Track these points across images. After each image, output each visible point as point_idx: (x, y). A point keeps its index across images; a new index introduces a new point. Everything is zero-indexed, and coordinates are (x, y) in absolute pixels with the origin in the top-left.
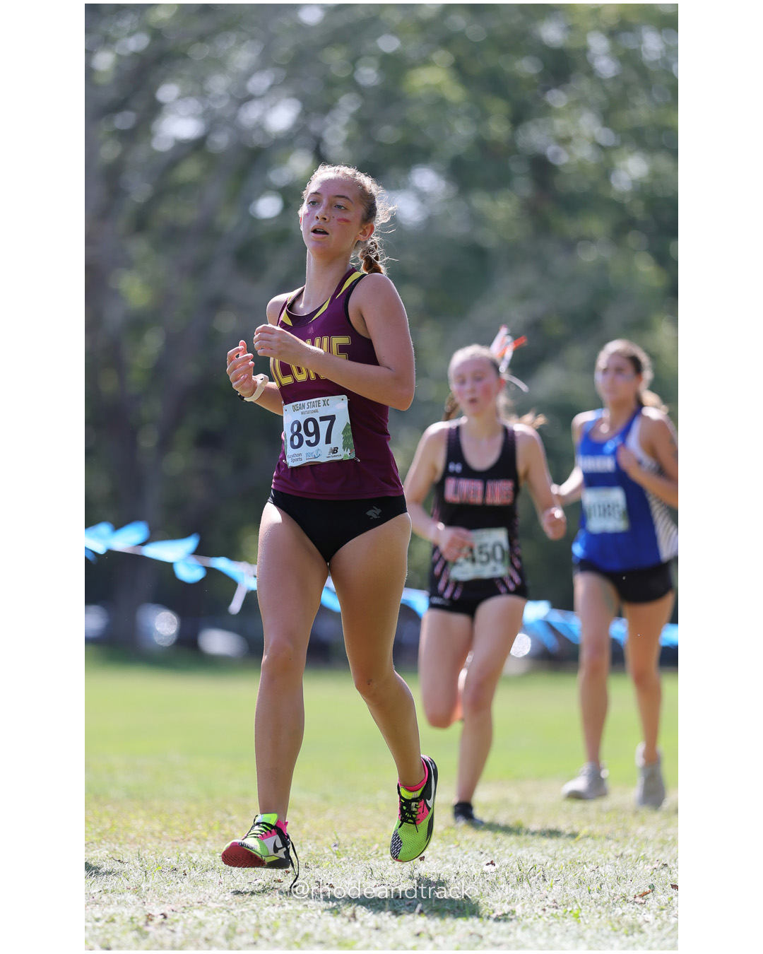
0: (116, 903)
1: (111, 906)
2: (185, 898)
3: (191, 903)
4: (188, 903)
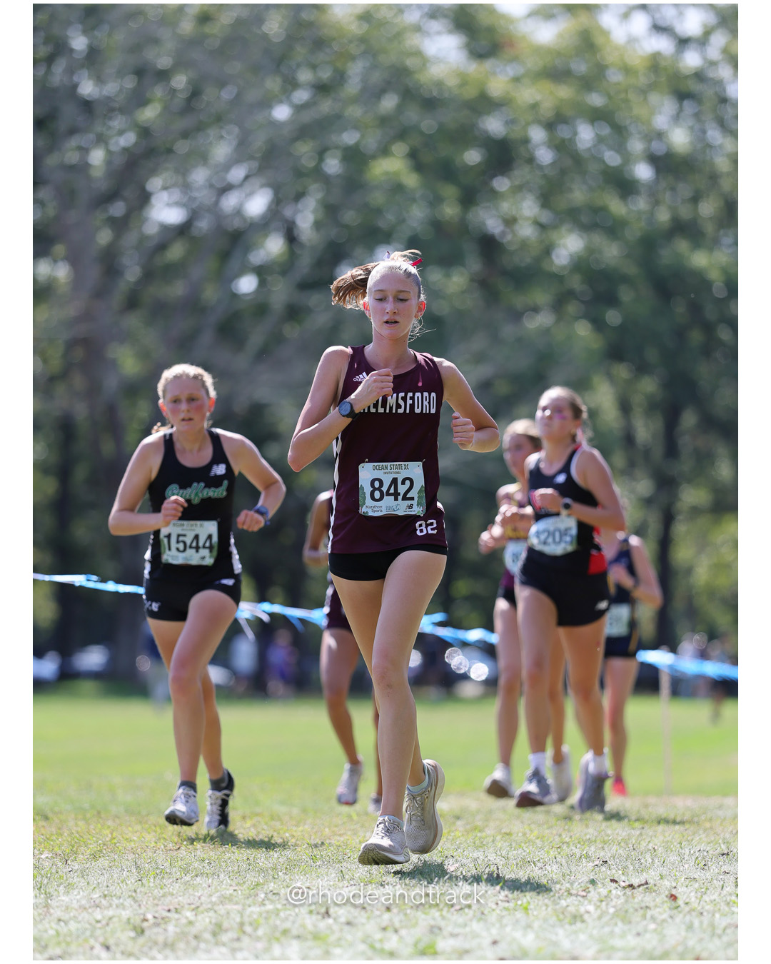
0: (114, 906)
1: (111, 909)
2: (176, 900)
3: (182, 904)
4: (179, 904)
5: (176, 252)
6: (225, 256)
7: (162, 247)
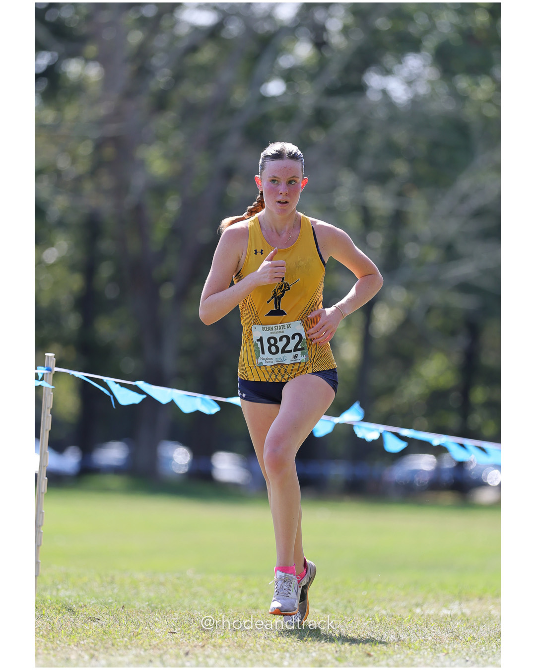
5: (206, 55)
6: (255, 58)
7: (193, 49)
